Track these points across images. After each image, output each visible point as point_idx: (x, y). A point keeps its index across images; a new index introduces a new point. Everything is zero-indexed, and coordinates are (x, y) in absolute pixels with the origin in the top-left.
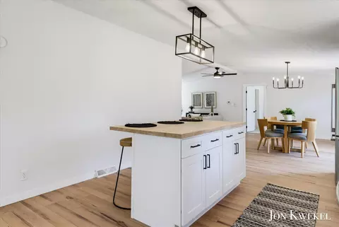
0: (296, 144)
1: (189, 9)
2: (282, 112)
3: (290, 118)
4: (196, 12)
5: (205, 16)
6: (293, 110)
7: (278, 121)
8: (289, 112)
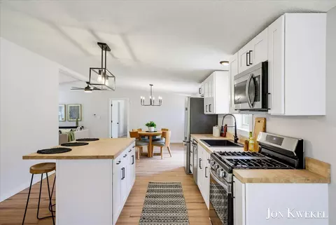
0: (156, 149)
1: (99, 43)
2: (147, 125)
3: (153, 129)
4: (104, 47)
5: (109, 50)
6: (155, 123)
7: (143, 132)
8: (152, 125)
